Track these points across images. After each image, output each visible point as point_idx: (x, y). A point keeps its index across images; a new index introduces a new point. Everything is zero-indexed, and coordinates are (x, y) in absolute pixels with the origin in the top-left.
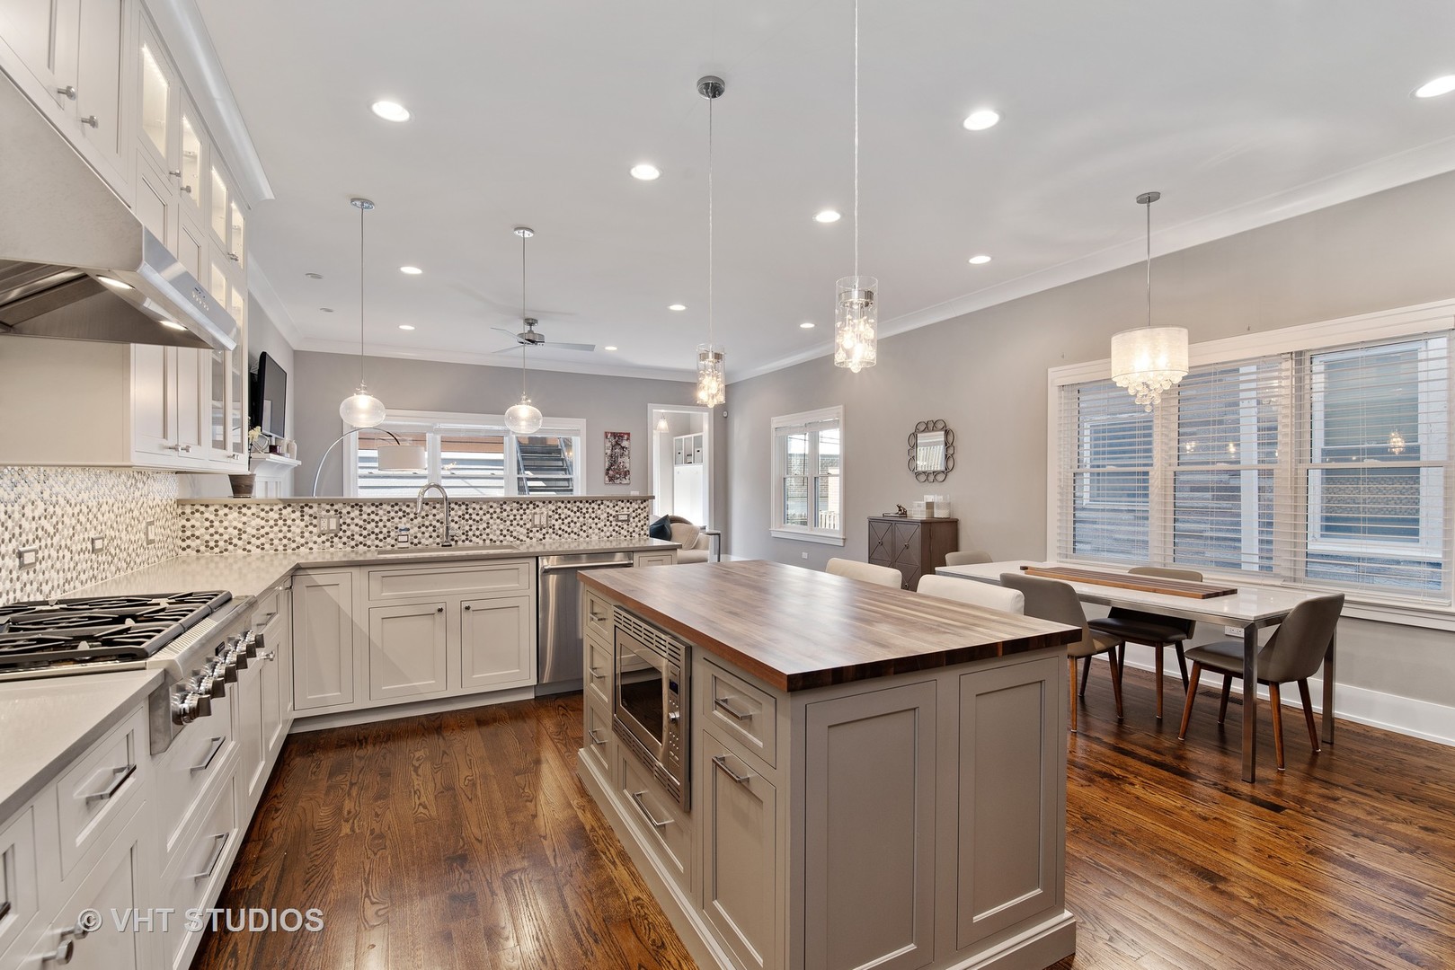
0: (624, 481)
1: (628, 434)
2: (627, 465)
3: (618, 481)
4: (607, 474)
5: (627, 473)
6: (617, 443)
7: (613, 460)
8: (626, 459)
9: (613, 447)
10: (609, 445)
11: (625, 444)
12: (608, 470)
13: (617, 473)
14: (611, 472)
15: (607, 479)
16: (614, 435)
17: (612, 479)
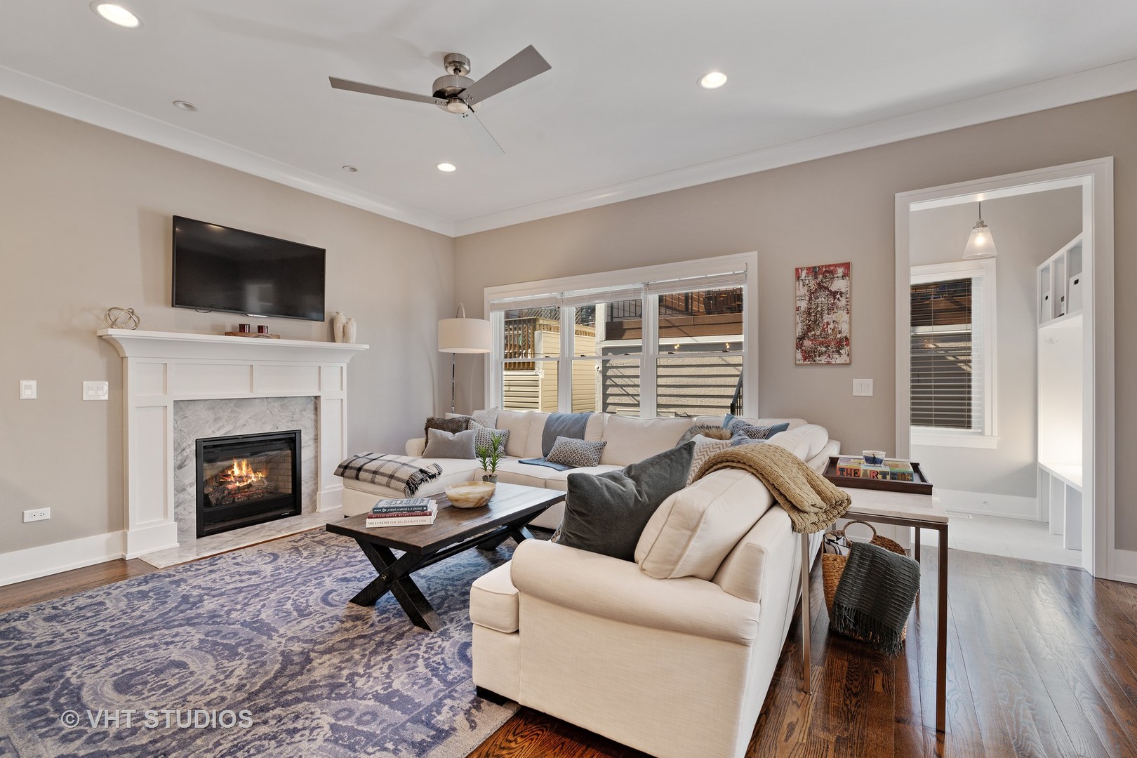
0: (838, 360)
1: (847, 266)
2: (844, 327)
3: (823, 359)
4: (799, 345)
5: (842, 343)
6: (821, 286)
7: (812, 319)
8: (842, 316)
9: (812, 294)
10: (803, 291)
11: (838, 285)
12: (801, 339)
13: (821, 344)
14: (807, 343)
15: (799, 355)
16: (814, 271)
17: (808, 356)
